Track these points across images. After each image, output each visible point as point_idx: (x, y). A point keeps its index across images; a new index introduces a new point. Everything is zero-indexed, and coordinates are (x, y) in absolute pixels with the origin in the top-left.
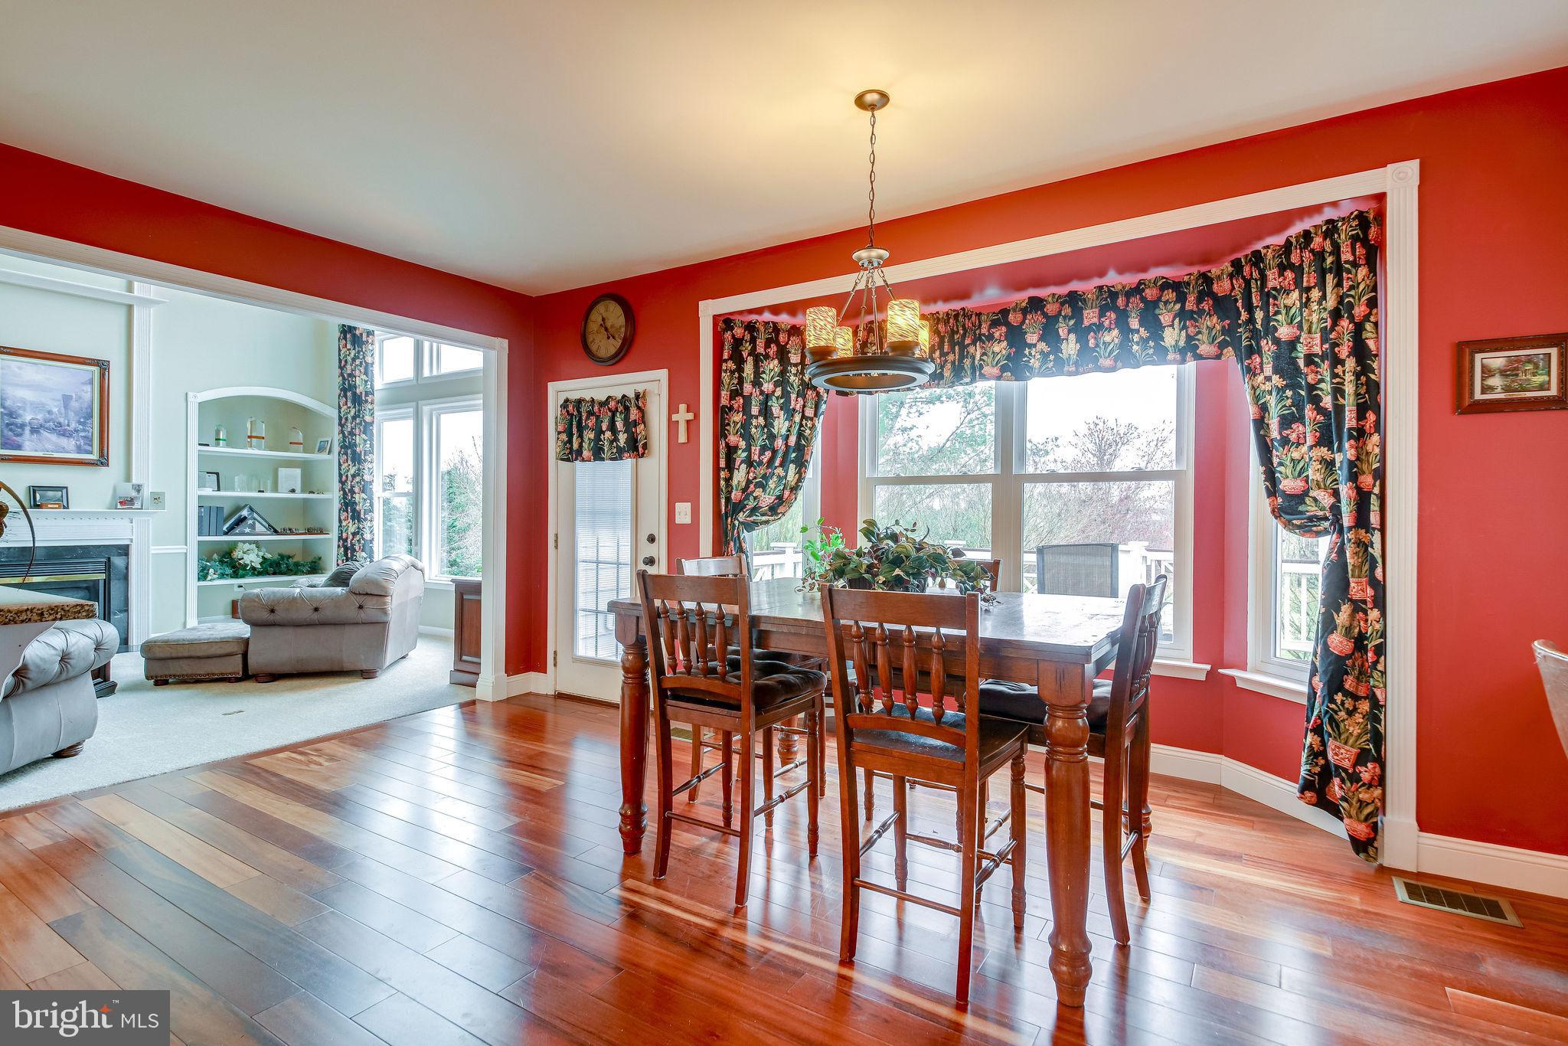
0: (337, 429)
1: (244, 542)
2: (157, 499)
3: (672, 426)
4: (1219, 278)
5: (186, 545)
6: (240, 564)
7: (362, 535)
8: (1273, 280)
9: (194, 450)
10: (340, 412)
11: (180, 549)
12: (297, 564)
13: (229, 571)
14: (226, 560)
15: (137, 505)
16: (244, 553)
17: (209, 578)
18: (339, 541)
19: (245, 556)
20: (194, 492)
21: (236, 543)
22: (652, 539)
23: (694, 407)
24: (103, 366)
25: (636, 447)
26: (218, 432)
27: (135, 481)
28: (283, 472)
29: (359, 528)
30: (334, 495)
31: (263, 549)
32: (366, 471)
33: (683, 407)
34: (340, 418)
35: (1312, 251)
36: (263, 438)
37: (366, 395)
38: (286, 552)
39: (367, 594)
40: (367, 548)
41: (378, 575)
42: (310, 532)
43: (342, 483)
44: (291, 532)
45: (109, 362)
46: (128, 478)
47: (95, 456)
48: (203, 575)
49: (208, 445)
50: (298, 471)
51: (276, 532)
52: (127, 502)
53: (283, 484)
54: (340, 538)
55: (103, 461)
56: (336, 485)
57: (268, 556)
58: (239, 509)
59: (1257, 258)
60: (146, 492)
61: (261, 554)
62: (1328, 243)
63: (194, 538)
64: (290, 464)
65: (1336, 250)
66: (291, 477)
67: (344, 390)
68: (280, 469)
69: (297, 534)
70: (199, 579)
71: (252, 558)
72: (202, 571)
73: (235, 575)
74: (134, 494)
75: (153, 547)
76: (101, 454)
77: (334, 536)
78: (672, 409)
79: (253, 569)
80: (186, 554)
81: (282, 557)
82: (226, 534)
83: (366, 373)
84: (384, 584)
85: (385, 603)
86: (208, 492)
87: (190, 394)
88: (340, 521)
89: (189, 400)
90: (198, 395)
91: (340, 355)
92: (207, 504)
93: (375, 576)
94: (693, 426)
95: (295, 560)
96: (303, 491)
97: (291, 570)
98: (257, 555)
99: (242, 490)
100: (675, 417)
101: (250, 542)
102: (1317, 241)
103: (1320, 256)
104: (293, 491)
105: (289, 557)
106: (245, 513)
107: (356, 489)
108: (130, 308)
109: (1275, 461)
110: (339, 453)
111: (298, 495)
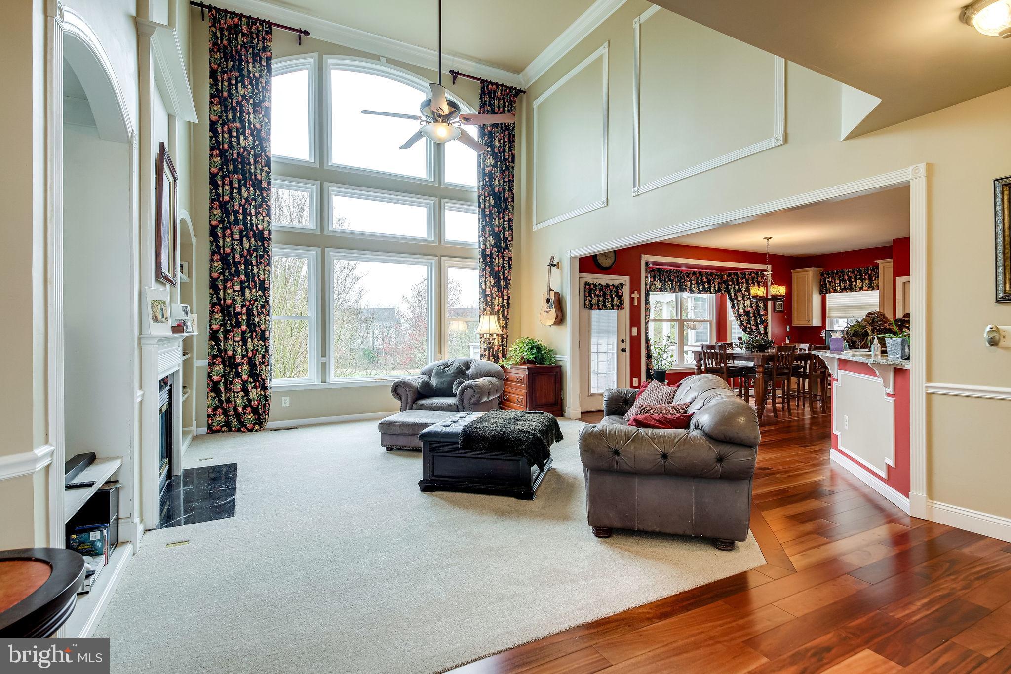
3: (632, 299)
4: (724, 275)
8: (740, 280)
22: (623, 341)
23: (639, 293)
25: (620, 306)
33: (636, 292)
35: (752, 277)
52: (182, 325)
59: (736, 274)
62: (756, 277)
65: (757, 278)
74: (183, 316)
78: (632, 292)
94: (639, 299)
100: (633, 295)
102: (753, 275)
103: (753, 279)
109: (742, 319)
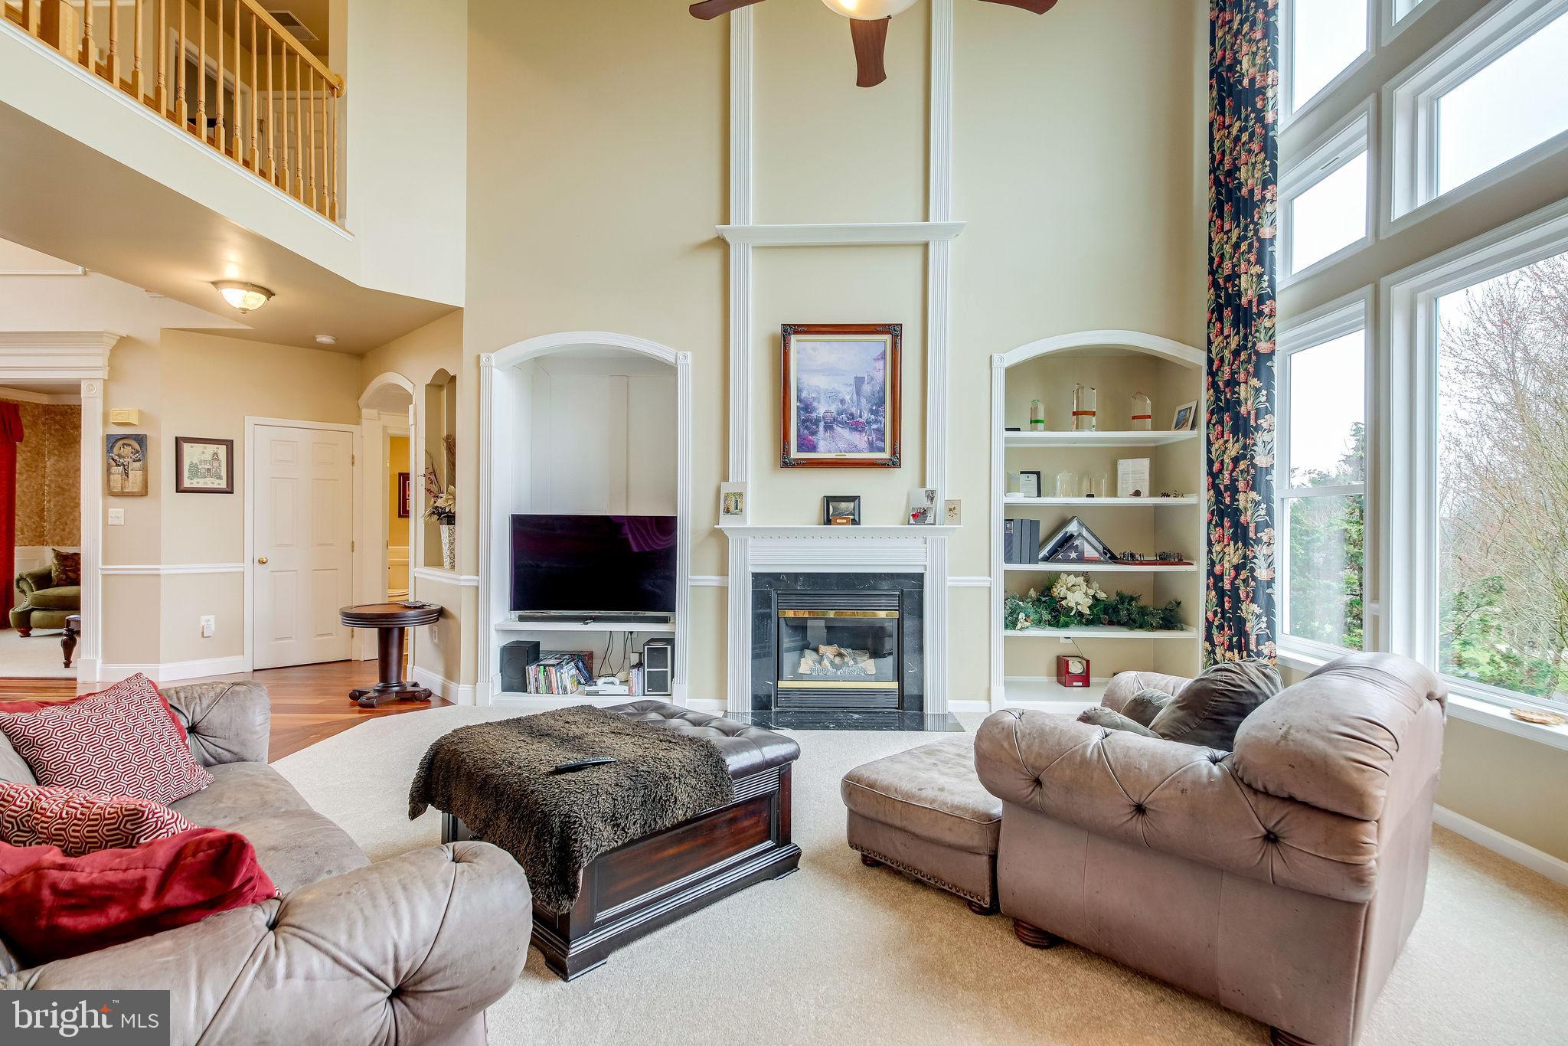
0: (1204, 380)
1: (1069, 573)
2: (952, 509)
5: (990, 576)
6: (1061, 606)
7: (1252, 570)
9: (1000, 435)
10: (1209, 351)
11: (982, 580)
12: (1143, 611)
13: (1046, 616)
14: (1043, 599)
15: (930, 519)
16: (1068, 589)
17: (1019, 626)
18: (1208, 578)
19: (1069, 595)
20: (1000, 499)
21: (1058, 574)
24: (893, 331)
26: (1034, 410)
27: (929, 487)
28: (1125, 466)
29: (1245, 557)
30: (1200, 499)
31: (1095, 585)
32: (1259, 449)
34: (1210, 362)
36: (1094, 414)
37: (1261, 300)
38: (1127, 592)
39: (1291, 800)
40: (1262, 598)
41: (1330, 741)
42: (1164, 559)
43: (1213, 475)
44: (1132, 559)
45: (901, 325)
46: (923, 484)
47: (886, 455)
48: (1011, 622)
49: (1019, 430)
50: (1145, 463)
51: (1114, 559)
52: (919, 516)
53: (1126, 484)
54: (1210, 573)
55: (894, 462)
56: (1204, 480)
57: (1102, 595)
58: (1065, 523)
60: (940, 502)
61: (1091, 592)
63: (1000, 566)
64: (1134, 452)
66: (1136, 472)
67: (1217, 310)
68: (1121, 461)
69: (1142, 563)
70: (1006, 627)
71: (1078, 599)
72: (1011, 614)
73: (1055, 623)
74: (925, 503)
75: (949, 578)
76: (894, 453)
77: (1201, 567)
79: (1080, 614)
80: (990, 588)
81: (1122, 598)
82: (1046, 559)
83: (1260, 261)
84: (1355, 777)
85: (1357, 847)
86: (1018, 498)
87: (995, 357)
88: (1210, 544)
89: (994, 365)
90: (1004, 356)
91: (1210, 250)
92: (1017, 517)
93: (1320, 745)
95: (1141, 603)
96: (1152, 494)
97: (1134, 621)
98: (1086, 594)
99: (1067, 495)
101: (1077, 574)
104: (1137, 494)
105: (1132, 599)
106: (1073, 528)
107: (1241, 485)
108: (926, 245)
110: (1209, 423)
111: (1146, 500)
